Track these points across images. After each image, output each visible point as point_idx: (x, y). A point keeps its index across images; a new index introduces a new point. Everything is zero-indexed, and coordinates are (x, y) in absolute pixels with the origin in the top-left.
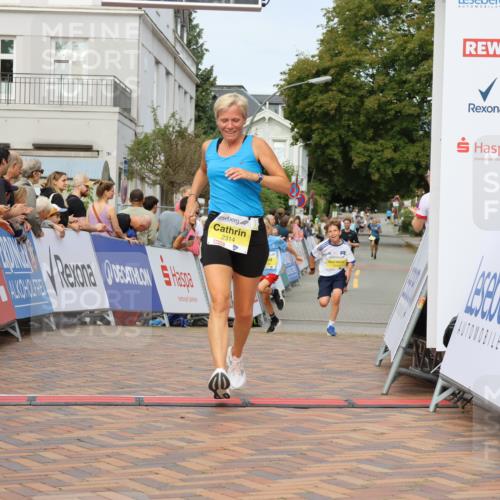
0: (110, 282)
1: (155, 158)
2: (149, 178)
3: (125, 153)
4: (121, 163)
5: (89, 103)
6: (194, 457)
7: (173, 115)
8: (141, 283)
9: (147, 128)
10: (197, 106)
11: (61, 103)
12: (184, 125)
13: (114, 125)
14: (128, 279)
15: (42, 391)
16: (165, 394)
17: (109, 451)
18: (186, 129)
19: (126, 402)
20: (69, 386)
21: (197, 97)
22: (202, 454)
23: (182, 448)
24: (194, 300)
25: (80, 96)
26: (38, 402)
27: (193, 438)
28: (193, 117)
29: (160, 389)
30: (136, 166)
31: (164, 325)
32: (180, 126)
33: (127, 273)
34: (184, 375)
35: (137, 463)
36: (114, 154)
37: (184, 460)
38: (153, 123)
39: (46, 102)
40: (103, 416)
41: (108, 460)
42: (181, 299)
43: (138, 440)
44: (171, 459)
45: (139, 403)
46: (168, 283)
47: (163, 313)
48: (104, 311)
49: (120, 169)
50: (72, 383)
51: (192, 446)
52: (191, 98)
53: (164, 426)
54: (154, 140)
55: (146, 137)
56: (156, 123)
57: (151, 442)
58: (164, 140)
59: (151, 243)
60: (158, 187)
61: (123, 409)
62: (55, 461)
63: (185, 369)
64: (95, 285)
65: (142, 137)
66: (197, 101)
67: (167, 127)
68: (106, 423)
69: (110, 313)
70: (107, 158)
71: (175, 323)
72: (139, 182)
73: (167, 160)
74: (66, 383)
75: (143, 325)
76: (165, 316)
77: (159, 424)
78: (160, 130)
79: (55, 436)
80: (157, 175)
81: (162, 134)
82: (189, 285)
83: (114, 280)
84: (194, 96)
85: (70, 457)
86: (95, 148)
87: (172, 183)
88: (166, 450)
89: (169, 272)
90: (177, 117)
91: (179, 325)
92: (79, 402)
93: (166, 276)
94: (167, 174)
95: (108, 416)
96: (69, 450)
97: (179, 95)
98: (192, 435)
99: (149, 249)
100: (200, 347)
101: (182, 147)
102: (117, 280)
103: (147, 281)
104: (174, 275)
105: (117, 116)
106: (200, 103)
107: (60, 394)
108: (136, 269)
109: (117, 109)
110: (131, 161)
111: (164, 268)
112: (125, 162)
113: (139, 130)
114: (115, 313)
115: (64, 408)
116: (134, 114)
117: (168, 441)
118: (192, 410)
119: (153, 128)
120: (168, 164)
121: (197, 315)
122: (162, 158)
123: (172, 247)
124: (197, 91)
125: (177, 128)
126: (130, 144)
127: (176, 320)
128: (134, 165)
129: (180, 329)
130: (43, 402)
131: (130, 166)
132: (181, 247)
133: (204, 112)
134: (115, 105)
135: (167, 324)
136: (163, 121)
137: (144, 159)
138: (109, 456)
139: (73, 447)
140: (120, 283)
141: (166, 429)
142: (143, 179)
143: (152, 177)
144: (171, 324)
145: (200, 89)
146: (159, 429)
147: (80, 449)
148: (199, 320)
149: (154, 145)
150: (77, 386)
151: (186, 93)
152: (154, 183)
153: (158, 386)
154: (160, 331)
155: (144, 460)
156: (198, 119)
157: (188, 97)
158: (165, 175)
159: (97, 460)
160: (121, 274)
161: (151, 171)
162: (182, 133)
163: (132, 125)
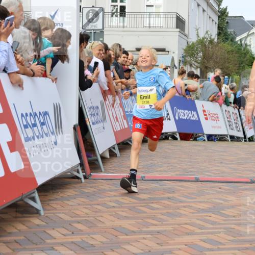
0: (177, 118)
1: (197, 54)
2: (194, 65)
3: (182, 52)
4: (181, 57)
5: (164, 27)
6: (229, 208)
7: (207, 32)
8: (192, 119)
9: (193, 39)
10: (218, 27)
11: (150, 27)
12: (212, 37)
13: (177, 38)
14: (186, 116)
15: (147, 173)
16: (210, 176)
17: (185, 204)
18: (214, 39)
19: (191, 179)
20: (161, 171)
21: (219, 22)
22: (233, 207)
23: (222, 203)
24: (220, 127)
25: (159, 24)
26: (146, 179)
27: (227, 199)
28: (217, 33)
29: (207, 173)
30: (188, 59)
31: (205, 140)
32: (210, 38)
33: (186, 114)
34: (218, 166)
35: (199, 211)
36: (177, 52)
37: (223, 210)
38: (196, 36)
39: (142, 27)
40: (179, 186)
41: (184, 209)
42: (213, 127)
43: (199, 199)
44: (216, 209)
45: (197, 180)
46: (206, 119)
47: (204, 134)
48: (174, 133)
49: (180, 60)
50: (162, 169)
51: (226, 203)
52: (216, 23)
53: (211, 192)
54: (197, 45)
55: (193, 44)
56: (198, 36)
57: (206, 200)
58: (202, 45)
59: (197, 98)
60: (199, 69)
61: (189, 183)
62: (158, 209)
63: (218, 163)
64: (170, 119)
65: (191, 44)
66: (218, 25)
67: (203, 38)
68: (181, 190)
69: (178, 134)
70: (173, 55)
71: (210, 139)
72: (189, 67)
73: (204, 56)
74: (159, 169)
75: (194, 140)
76: (205, 136)
77: (208, 191)
78: (200, 40)
79: (157, 196)
80: (199, 63)
81: (201, 42)
82: (217, 120)
83: (179, 117)
84: (217, 22)
85: (165, 207)
86: (167, 50)
87: (206, 67)
88: (213, 205)
89: (207, 113)
90: (209, 33)
91: (212, 140)
92: (167, 179)
93: (205, 115)
94: (204, 62)
95: (181, 186)
96: (164, 203)
97: (209, 21)
98: (226, 197)
99: (196, 101)
100: (225, 152)
101: (211, 48)
102: (181, 117)
103: (195, 118)
104: (209, 115)
105: (178, 33)
106: (220, 26)
107: (157, 175)
108: (190, 112)
109: (178, 30)
110: (185, 56)
111: (204, 111)
112: (183, 57)
113: (189, 40)
114: (180, 134)
115: (159, 182)
116: (186, 32)
117: (214, 200)
118: (224, 184)
119: (197, 39)
120: (204, 58)
121: (221, 135)
122: (201, 54)
123: (208, 100)
124: (218, 19)
125: (209, 39)
126: (185, 47)
127: (211, 138)
128: (187, 58)
129: (213, 142)
130: (149, 179)
131: (185, 59)
132: (213, 100)
133: (222, 30)
134: (177, 27)
135: (206, 140)
136: (202, 35)
137: (192, 55)
138: (184, 207)
139: (166, 202)
140: (182, 119)
141: (213, 194)
142: (191, 65)
143: (196, 64)
144: (208, 140)
145: (220, 19)
146: (208, 194)
147: (169, 203)
148: (222, 138)
149: (197, 48)
150: (165, 171)
151: (213, 20)
152: (197, 67)
153: (206, 172)
154: (202, 143)
155: (203, 209)
156: (219, 34)
157: (214, 22)
158: (202, 63)
159: (178, 208)
160: (182, 114)
161: (196, 61)
162: (211, 42)
163: (186, 38)
